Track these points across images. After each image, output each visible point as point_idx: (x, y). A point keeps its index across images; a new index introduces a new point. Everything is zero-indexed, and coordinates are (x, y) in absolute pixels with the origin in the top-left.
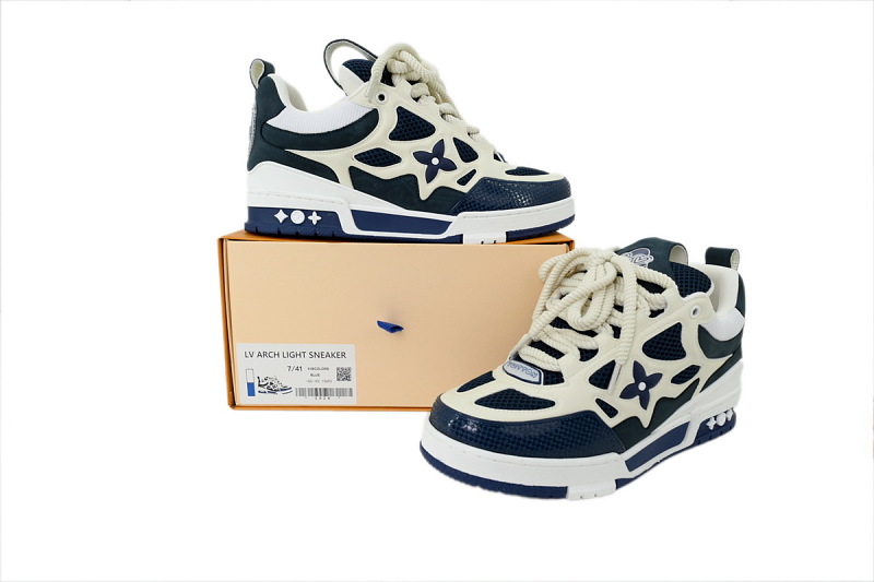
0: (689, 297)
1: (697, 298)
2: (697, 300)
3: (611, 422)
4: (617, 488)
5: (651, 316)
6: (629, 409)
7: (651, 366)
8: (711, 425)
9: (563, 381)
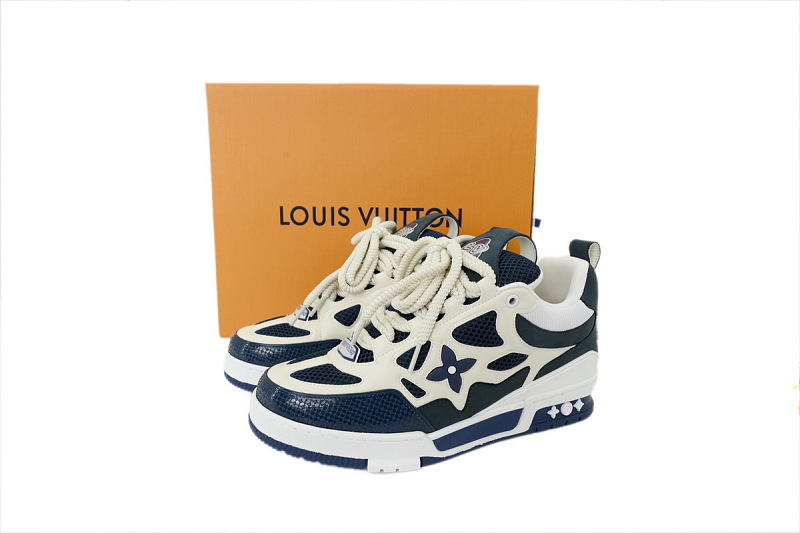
0: (506, 286)
1: (515, 288)
2: (514, 290)
3: (417, 402)
4: (421, 466)
5: (465, 304)
6: (438, 390)
7: (462, 351)
8: (553, 413)
9: (372, 360)
